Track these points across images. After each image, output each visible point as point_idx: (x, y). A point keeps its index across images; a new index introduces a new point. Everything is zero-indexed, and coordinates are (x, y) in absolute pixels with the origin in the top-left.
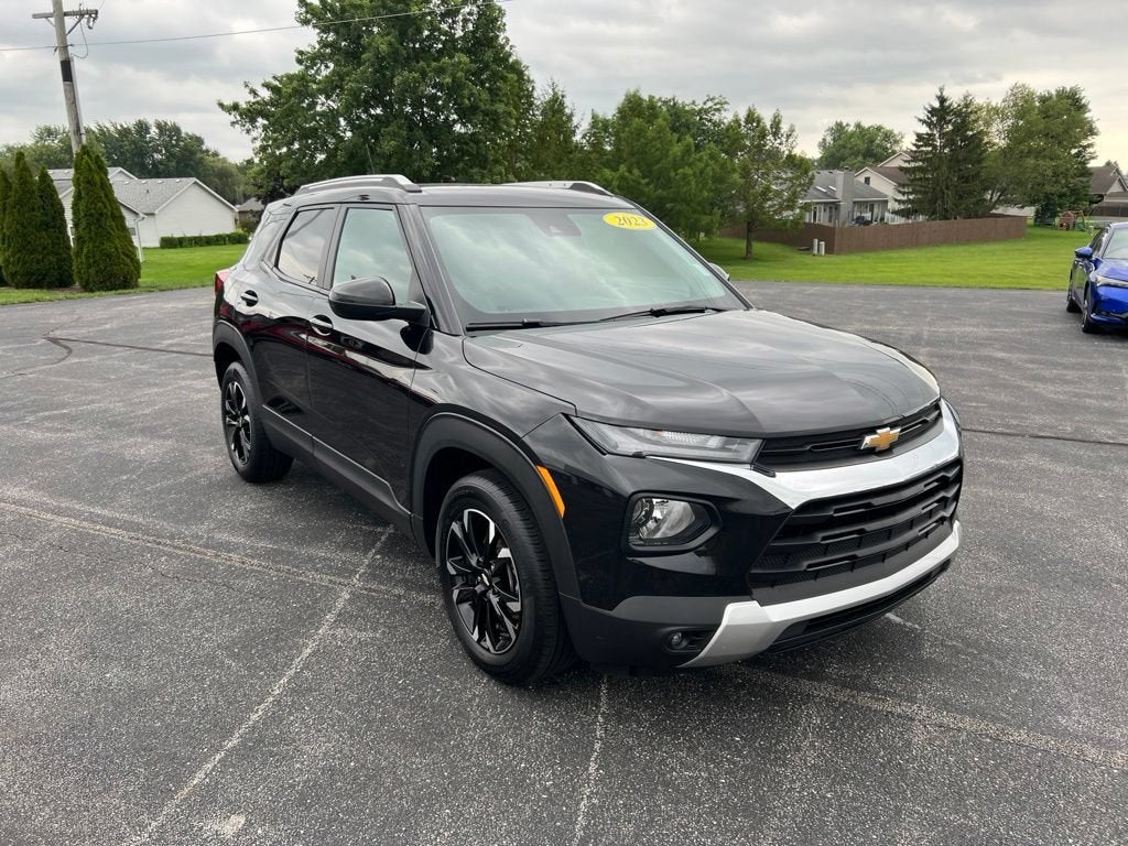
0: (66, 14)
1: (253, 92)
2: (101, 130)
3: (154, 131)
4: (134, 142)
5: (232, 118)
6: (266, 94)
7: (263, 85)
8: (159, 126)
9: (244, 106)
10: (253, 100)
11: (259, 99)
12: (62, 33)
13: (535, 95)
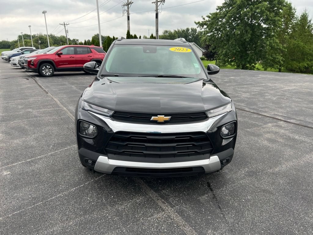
0: (158, 2)
1: (204, 19)
2: (178, 31)
3: (190, 30)
4: (185, 34)
5: (197, 26)
6: (207, 19)
7: (206, 16)
8: (192, 29)
9: (201, 23)
10: (203, 21)
11: (205, 20)
12: (157, 6)
13: (295, 14)
